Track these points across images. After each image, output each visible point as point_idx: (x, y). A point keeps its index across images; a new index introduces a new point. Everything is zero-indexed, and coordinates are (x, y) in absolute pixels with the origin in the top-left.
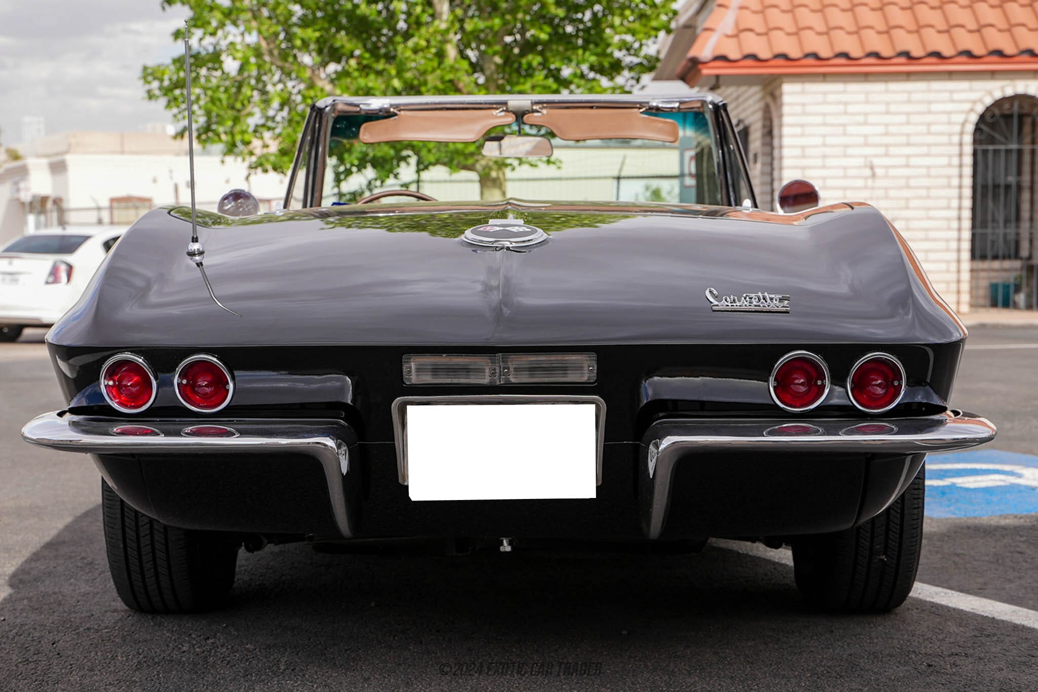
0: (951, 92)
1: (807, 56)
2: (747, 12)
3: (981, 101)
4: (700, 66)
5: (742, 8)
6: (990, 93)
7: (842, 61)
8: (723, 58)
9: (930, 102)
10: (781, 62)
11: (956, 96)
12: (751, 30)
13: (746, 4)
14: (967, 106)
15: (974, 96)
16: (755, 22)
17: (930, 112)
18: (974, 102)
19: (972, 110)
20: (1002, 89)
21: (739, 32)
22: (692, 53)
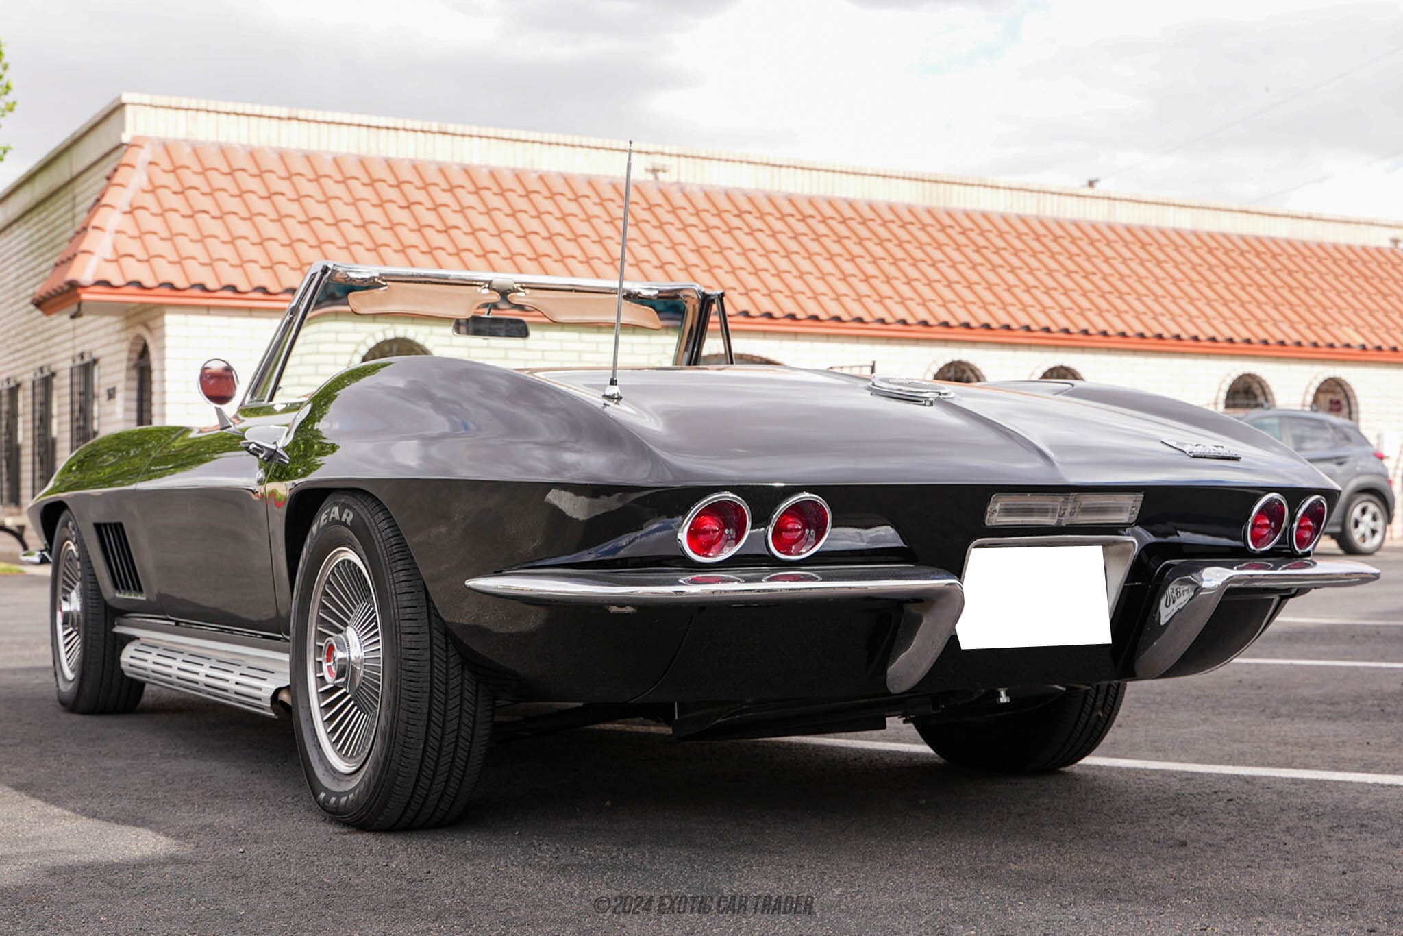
0: (337, 332)
1: (193, 286)
2: (122, 236)
3: (364, 342)
4: (79, 290)
5: (118, 232)
6: (373, 335)
7: (229, 294)
8: (106, 283)
9: (319, 343)
10: (166, 291)
11: (342, 337)
12: (132, 256)
13: (121, 228)
14: (352, 348)
15: (358, 337)
16: (134, 247)
17: (318, 353)
18: (359, 344)
19: (356, 351)
20: (384, 331)
21: (118, 258)
22: (71, 276)
